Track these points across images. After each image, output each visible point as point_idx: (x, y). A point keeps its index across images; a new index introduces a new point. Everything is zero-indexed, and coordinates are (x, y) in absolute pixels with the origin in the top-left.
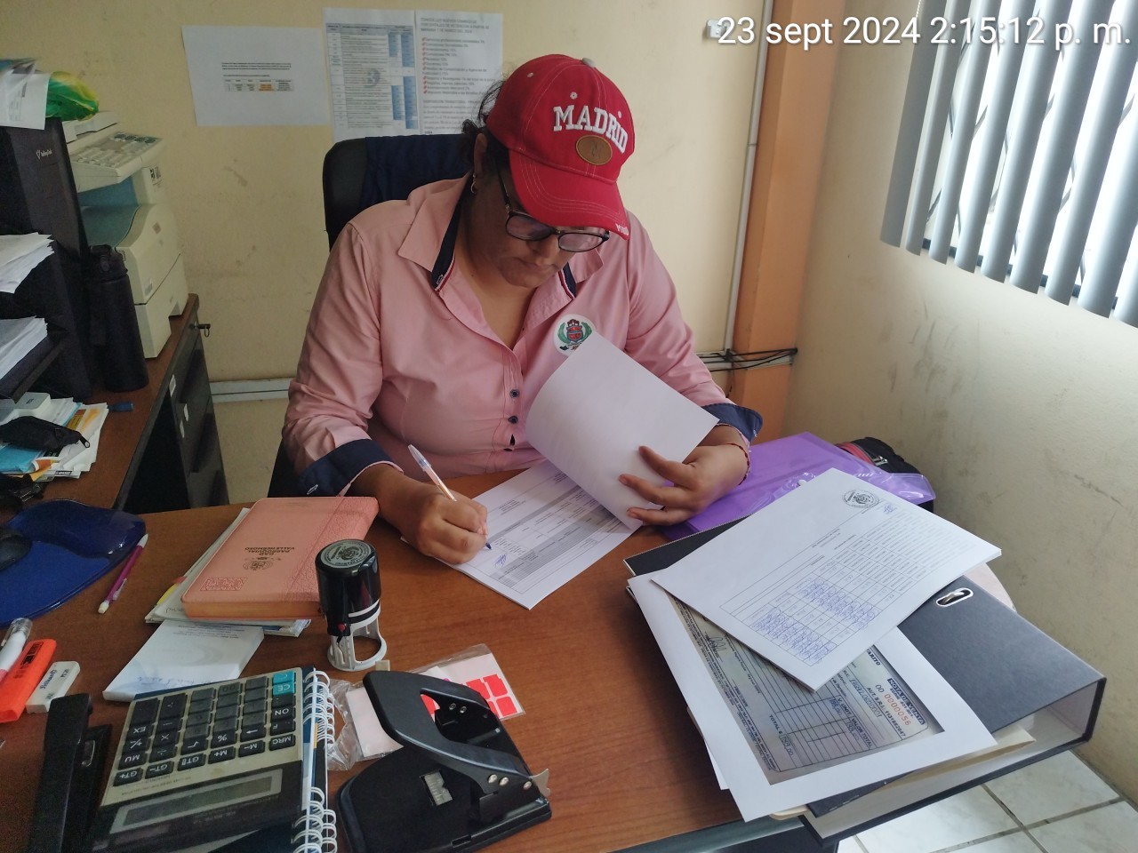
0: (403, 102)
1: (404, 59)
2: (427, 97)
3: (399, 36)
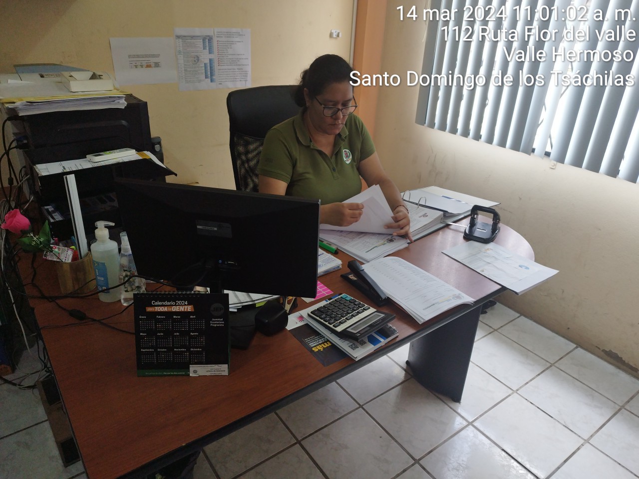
0: (209, 70)
1: (209, 51)
2: (220, 67)
3: (207, 40)
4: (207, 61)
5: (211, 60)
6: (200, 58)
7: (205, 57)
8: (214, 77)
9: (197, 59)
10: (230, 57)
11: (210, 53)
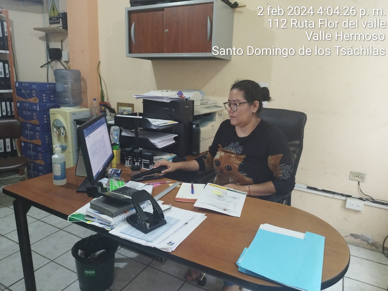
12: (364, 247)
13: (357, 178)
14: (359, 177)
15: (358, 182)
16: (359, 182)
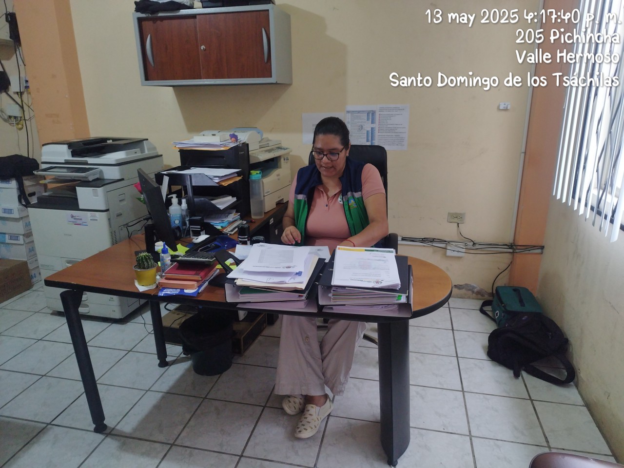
1: (372, 121)
2: (380, 134)
3: (371, 114)
4: (370, 129)
5: (372, 129)
6: (364, 127)
7: (368, 126)
8: (374, 141)
9: (362, 127)
10: (389, 126)
11: (372, 123)
12: (469, 298)
13: (456, 220)
14: (457, 218)
15: (456, 224)
16: (458, 224)
